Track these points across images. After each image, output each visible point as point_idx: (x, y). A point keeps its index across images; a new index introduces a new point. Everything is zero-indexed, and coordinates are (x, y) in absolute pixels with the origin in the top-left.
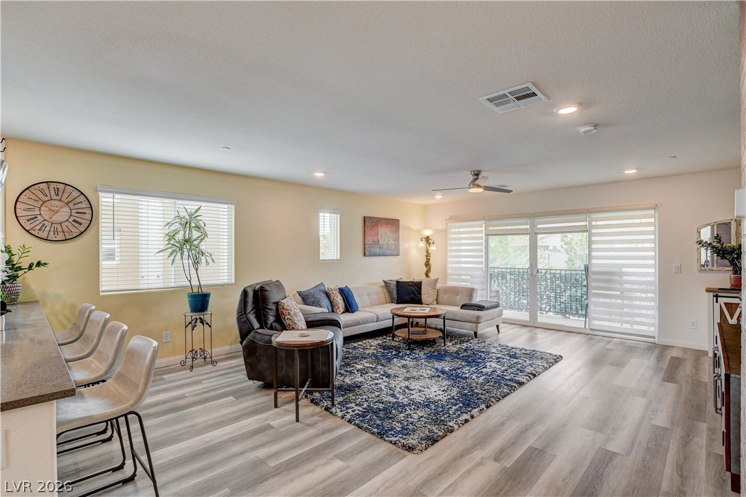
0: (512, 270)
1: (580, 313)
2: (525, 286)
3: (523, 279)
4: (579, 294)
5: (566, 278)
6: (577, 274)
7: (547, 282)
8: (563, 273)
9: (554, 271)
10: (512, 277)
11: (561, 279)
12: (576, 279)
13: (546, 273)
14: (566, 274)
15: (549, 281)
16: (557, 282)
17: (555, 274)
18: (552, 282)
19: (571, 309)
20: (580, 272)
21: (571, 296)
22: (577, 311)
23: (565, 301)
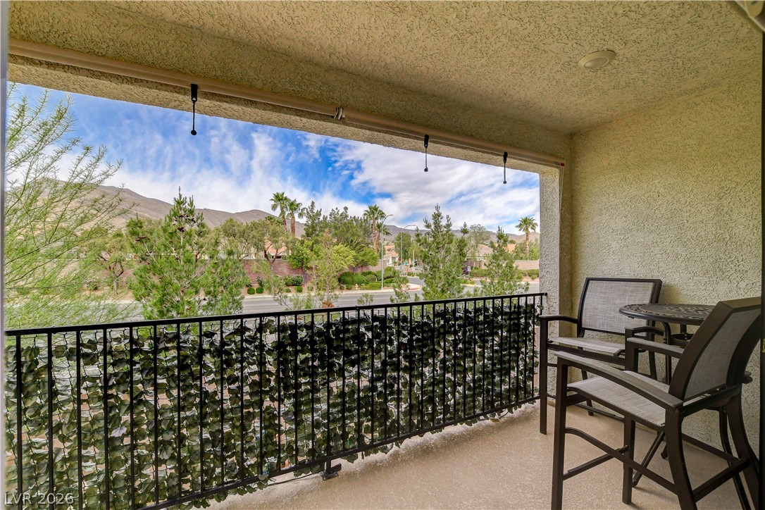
0: (87, 337)
1: (367, 440)
2: (164, 400)
3: (152, 369)
4: (365, 383)
5: (328, 341)
6: (359, 321)
7: (262, 363)
8: (320, 320)
9: (289, 320)
10: (92, 370)
11: (313, 342)
12: (358, 337)
13: (261, 329)
14: (328, 325)
15: (270, 358)
16: (302, 357)
17: (294, 328)
18: (282, 363)
19: (344, 436)
20: (368, 312)
21: (342, 394)
22: (360, 438)
23: (327, 415)
